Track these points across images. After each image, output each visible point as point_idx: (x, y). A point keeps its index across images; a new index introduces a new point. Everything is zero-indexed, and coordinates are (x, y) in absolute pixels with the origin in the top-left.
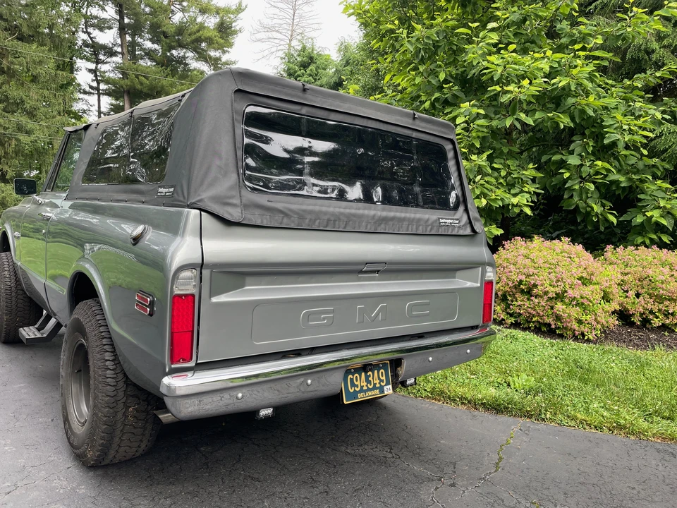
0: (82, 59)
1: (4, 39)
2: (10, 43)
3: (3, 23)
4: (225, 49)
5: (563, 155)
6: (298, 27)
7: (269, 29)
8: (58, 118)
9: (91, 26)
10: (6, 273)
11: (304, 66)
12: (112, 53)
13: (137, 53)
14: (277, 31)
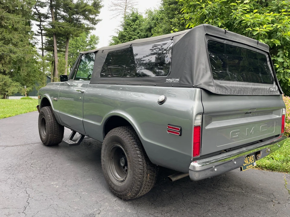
0: (34, 20)
1: (2, 12)
2: (5, 14)
3: (1, 5)
4: (97, 14)
5: (274, 57)
6: (128, 4)
7: (116, 5)
8: (27, 46)
9: (37, 5)
10: (49, 116)
11: (134, 21)
12: (47, 17)
13: (58, 17)
14: (120, 6)
